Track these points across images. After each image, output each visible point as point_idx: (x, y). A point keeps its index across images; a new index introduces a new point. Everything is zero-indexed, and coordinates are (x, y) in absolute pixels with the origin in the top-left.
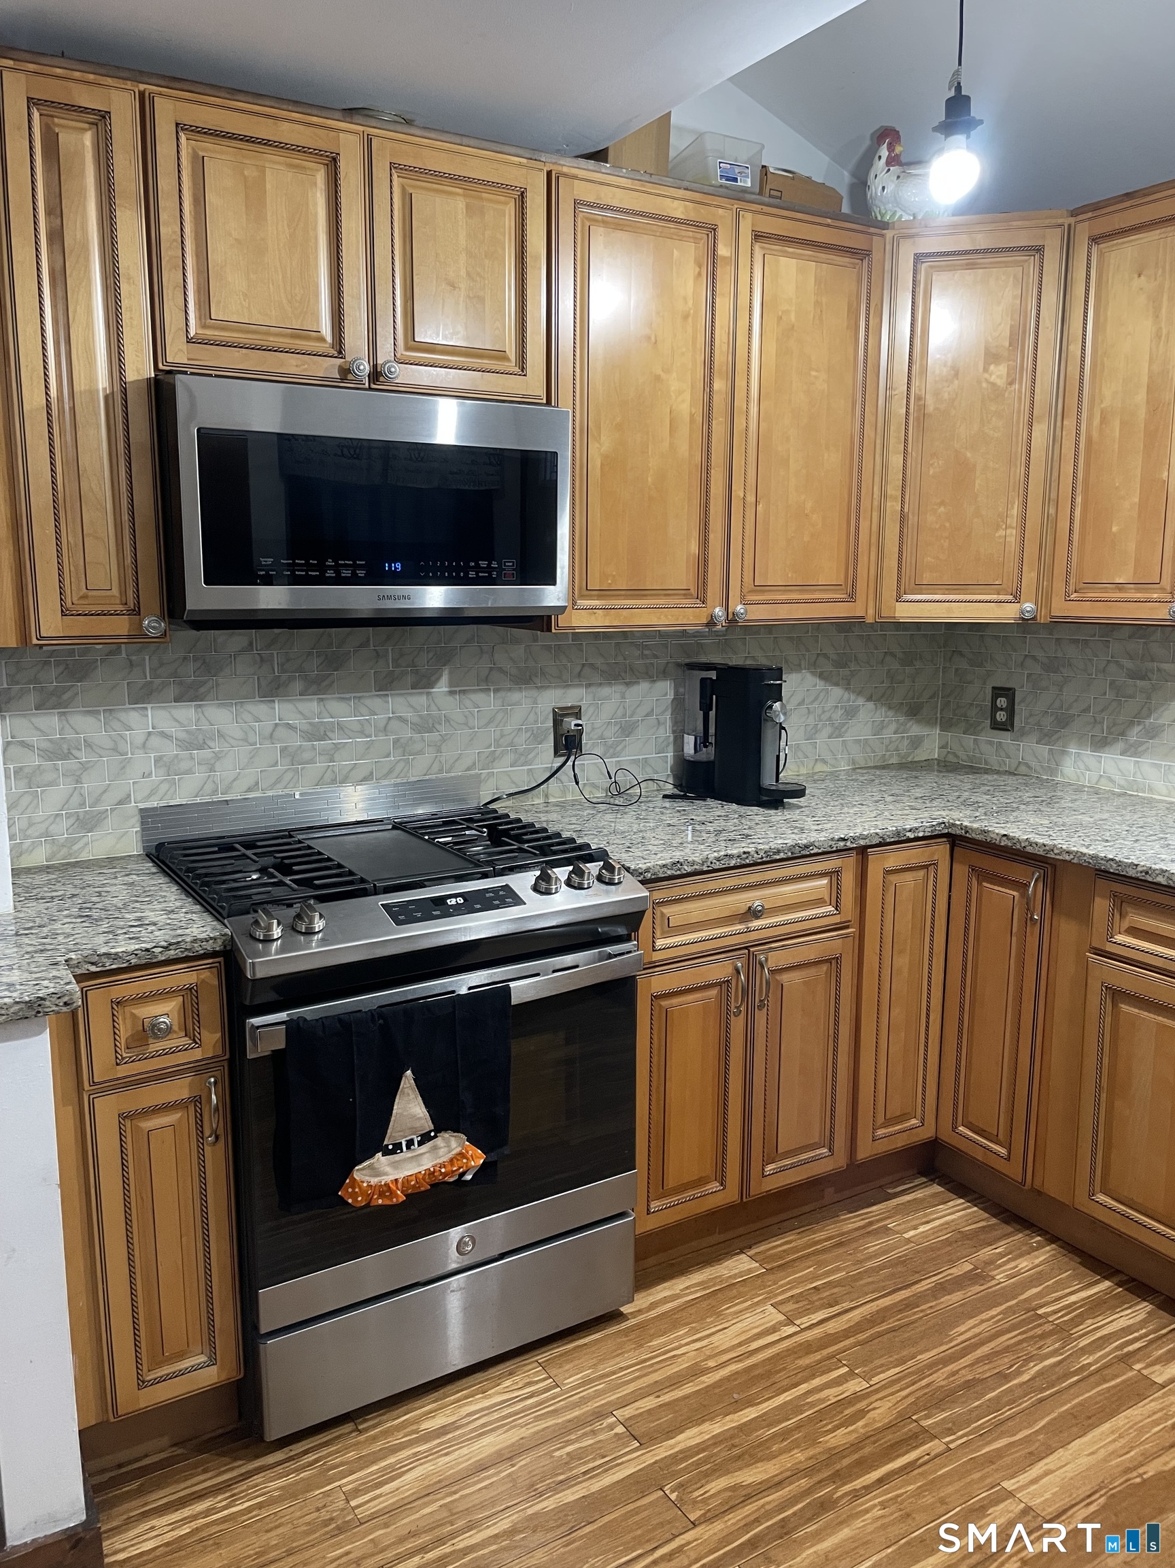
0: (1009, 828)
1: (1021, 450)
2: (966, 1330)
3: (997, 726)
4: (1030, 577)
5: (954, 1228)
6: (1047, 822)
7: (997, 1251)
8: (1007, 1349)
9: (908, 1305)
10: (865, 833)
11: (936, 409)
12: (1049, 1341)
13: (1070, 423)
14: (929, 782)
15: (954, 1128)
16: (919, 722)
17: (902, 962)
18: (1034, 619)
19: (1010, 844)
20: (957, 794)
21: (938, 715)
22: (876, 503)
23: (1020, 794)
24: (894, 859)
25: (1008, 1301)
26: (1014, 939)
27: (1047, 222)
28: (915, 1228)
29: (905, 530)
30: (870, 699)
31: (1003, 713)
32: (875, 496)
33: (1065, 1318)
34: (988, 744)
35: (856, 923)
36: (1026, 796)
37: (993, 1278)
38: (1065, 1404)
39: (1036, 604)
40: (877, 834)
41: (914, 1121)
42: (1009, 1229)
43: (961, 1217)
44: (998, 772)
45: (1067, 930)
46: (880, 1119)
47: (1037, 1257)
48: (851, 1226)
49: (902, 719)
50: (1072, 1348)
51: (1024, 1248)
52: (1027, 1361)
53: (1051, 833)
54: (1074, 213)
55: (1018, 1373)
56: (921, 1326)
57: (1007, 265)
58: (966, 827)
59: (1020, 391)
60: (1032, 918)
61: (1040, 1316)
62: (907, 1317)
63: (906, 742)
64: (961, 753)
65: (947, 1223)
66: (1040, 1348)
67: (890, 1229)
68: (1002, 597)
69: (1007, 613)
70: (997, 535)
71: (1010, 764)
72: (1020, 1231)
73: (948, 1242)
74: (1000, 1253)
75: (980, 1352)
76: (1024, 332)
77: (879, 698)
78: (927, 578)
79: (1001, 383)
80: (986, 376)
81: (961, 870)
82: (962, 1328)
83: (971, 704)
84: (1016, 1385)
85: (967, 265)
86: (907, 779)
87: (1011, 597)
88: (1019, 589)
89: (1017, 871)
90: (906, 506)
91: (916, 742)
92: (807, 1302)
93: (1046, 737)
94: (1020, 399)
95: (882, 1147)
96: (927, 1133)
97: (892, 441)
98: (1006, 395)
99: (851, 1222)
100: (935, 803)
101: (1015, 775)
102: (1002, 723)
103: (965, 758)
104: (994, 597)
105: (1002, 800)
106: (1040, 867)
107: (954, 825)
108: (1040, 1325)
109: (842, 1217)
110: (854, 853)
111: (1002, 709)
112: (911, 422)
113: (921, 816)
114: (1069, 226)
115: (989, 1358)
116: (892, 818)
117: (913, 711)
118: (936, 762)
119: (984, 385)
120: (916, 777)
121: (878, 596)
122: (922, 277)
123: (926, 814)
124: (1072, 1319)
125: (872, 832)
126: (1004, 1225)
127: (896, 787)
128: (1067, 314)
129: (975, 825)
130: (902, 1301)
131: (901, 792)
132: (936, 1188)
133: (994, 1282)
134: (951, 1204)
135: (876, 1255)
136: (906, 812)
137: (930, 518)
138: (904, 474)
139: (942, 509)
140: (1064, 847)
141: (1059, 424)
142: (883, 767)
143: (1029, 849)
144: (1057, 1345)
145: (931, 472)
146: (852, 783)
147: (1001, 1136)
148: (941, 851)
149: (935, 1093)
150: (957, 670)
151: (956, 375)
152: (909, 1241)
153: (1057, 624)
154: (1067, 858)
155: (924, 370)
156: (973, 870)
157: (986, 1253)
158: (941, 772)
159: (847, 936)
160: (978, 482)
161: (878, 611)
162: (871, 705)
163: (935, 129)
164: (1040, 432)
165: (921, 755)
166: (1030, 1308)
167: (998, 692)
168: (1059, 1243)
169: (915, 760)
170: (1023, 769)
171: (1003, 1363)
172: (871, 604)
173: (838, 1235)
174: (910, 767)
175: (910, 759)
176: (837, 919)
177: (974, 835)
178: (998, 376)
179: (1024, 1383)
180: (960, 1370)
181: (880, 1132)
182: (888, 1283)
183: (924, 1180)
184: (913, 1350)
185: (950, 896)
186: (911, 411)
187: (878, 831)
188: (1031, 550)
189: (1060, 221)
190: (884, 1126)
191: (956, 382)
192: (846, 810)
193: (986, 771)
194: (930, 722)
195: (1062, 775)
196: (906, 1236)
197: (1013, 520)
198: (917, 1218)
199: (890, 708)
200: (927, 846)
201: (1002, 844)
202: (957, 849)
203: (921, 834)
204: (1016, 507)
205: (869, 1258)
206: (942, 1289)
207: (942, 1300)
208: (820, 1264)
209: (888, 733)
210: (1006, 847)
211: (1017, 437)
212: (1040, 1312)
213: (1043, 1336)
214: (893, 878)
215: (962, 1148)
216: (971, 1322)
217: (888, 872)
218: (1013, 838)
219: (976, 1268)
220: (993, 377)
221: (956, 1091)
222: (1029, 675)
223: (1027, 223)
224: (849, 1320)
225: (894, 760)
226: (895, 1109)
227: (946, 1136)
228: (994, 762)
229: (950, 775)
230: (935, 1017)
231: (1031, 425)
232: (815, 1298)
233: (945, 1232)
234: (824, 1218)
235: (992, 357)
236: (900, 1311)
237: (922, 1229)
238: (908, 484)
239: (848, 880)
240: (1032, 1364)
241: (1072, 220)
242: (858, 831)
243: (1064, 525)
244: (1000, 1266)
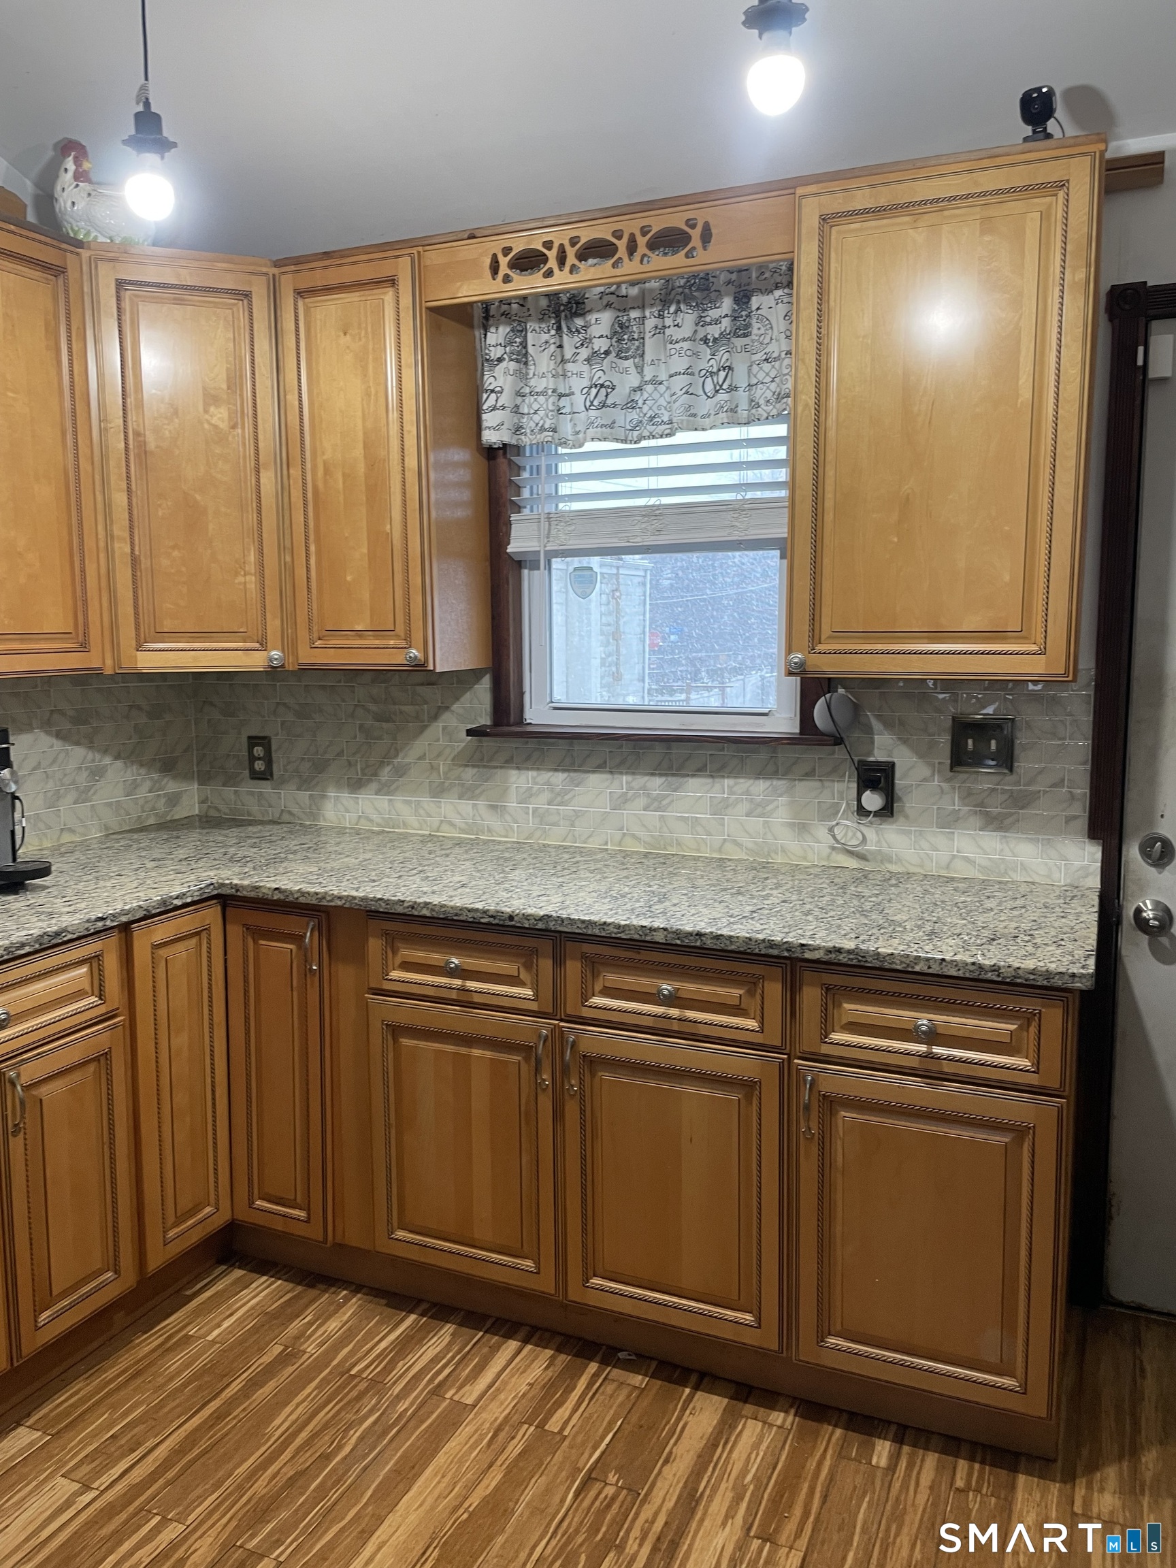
0: (280, 881)
1: (250, 495)
2: (282, 1421)
3: (257, 776)
4: (274, 624)
5: (259, 1311)
6: (316, 869)
7: (306, 1321)
8: (326, 1426)
9: (219, 1416)
10: (126, 908)
11: (157, 447)
12: (365, 1400)
13: (295, 472)
14: (193, 838)
15: (251, 1203)
16: (175, 777)
17: (181, 1041)
18: (283, 666)
19: (282, 897)
20: (223, 850)
21: (195, 769)
22: (102, 544)
23: (287, 843)
24: (162, 931)
25: (321, 1372)
26: (295, 993)
27: (251, 268)
28: (219, 1325)
29: (139, 574)
30: (117, 757)
31: (260, 762)
32: (100, 537)
33: (378, 1369)
34: (249, 794)
35: (126, 1012)
36: (292, 844)
37: (304, 1352)
38: (387, 1463)
39: (283, 651)
40: (140, 907)
41: (208, 1210)
42: (314, 1292)
43: (265, 1297)
44: (262, 823)
45: (346, 975)
46: (171, 1219)
47: (345, 1314)
48: (147, 1349)
49: (156, 776)
50: (388, 1399)
51: (332, 1308)
52: (346, 1431)
53: (321, 880)
54: (277, 264)
55: (340, 1447)
56: (235, 1435)
57: (216, 305)
58: (236, 885)
59: (244, 437)
60: (311, 969)
61: (354, 1376)
62: (220, 1430)
63: (163, 801)
64: (223, 808)
65: (253, 1308)
66: (357, 1411)
67: (192, 1336)
68: (248, 645)
69: (255, 661)
70: (236, 581)
71: (273, 813)
72: (325, 1291)
73: (255, 1329)
74: (308, 1322)
75: (299, 1441)
76: (241, 376)
77: (130, 755)
78: (168, 625)
79: (224, 426)
80: (207, 417)
81: (235, 931)
82: (277, 1422)
83: (228, 756)
84: (338, 1463)
85: (175, 299)
86: (168, 840)
87: (257, 645)
88: (265, 636)
89: (291, 924)
90: (137, 548)
91: (174, 800)
92: (103, 1457)
93: (305, 783)
94: (244, 444)
95: (175, 1250)
96: (223, 1218)
97: (113, 478)
98: (230, 439)
99: (146, 1344)
100: (201, 863)
101: (280, 823)
102: (262, 773)
103: (227, 811)
104: (240, 645)
105: (270, 852)
106: (312, 917)
107: (223, 885)
108: (355, 1386)
109: (137, 1341)
110: (115, 933)
111: (259, 759)
112: (132, 458)
113: (188, 880)
114: (274, 275)
115: (308, 1443)
116: (155, 886)
117: (167, 766)
118: (197, 818)
119: (206, 426)
120: (178, 837)
121: (115, 645)
122: (126, 305)
123: (193, 877)
124: (385, 1367)
125: (134, 905)
126: (310, 1290)
127: (156, 850)
128: (281, 364)
129: (246, 882)
130: (211, 1414)
131: (164, 856)
132: (238, 1273)
133: (306, 1356)
134: (254, 1285)
135: (179, 1372)
136: (170, 877)
137: (165, 562)
138: (130, 514)
139: (176, 553)
140: (335, 893)
141: (285, 472)
142: (141, 830)
143: (302, 900)
144: (373, 1402)
145: (160, 514)
146: (106, 851)
147: (299, 1200)
148: (212, 914)
149: (228, 1174)
150: (209, 721)
151: (176, 413)
152: (213, 1342)
153: (306, 670)
154: (339, 903)
155: (140, 404)
156: (247, 929)
157: (295, 1326)
158: (203, 828)
159: (115, 1026)
160: (211, 526)
161: (117, 661)
162: (119, 764)
163: (125, 142)
164: (268, 480)
165: (180, 813)
166: (343, 1371)
167: (254, 741)
168: (364, 1290)
169: (176, 817)
170: (286, 817)
171: (322, 1445)
172: (108, 655)
173: (135, 1364)
174: (170, 827)
175: (169, 818)
176: (102, 1010)
177: (245, 893)
178: (219, 419)
179: (347, 1456)
180: (281, 1469)
181: (171, 1234)
182: (195, 1400)
183: (224, 1267)
184: (230, 1466)
185: (226, 961)
186: (131, 446)
187: (141, 903)
188: (272, 598)
189: (264, 270)
190: (176, 1225)
191: (176, 421)
192: (101, 883)
193: (251, 823)
194: (186, 777)
195: (325, 820)
196: (210, 1338)
197: (251, 567)
198: (221, 1313)
199: (142, 765)
200: (195, 911)
201: (275, 898)
202: (228, 910)
203: (189, 900)
204: (252, 553)
205: (171, 1379)
206: (254, 1384)
207: (254, 1397)
208: (114, 1407)
209: (142, 793)
210: (278, 901)
211: (246, 482)
212: (353, 1372)
213: (358, 1398)
214: (163, 952)
215: (261, 1223)
216: (288, 1409)
217: (156, 947)
218: (285, 891)
219: (286, 1347)
220: (215, 418)
221: (250, 1165)
222: (283, 723)
223: (232, 266)
224: (154, 1460)
225: (152, 821)
226: (185, 1203)
227: (243, 1215)
228: (256, 811)
229: (214, 830)
230: (221, 1091)
231: (258, 471)
232: (113, 1449)
233: (251, 1319)
234: (117, 1350)
235: (211, 399)
236: (212, 1427)
237: (226, 1324)
238: (136, 524)
239: (112, 964)
240: (352, 1432)
241: (276, 271)
242: (119, 906)
243: (301, 572)
244: (310, 1336)
